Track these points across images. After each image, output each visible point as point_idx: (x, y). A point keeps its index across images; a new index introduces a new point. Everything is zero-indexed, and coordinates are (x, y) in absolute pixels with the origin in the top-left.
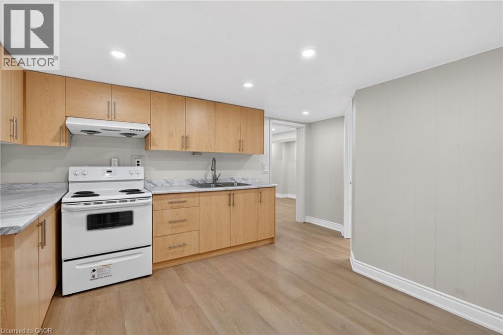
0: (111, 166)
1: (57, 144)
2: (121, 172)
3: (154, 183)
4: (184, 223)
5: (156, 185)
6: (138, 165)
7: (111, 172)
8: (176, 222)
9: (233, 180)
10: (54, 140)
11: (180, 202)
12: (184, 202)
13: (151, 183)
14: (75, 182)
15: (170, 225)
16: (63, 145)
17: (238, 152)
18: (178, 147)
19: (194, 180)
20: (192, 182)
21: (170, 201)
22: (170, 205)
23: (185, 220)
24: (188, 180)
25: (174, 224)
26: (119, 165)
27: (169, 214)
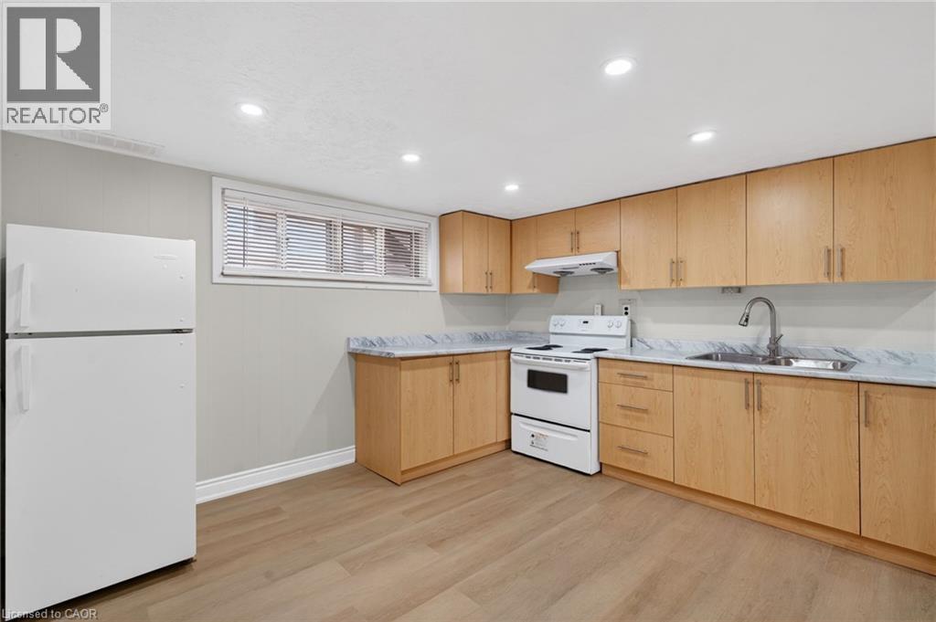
0: (593, 314)
1: (531, 291)
2: (599, 324)
3: (649, 343)
4: (645, 416)
5: (651, 348)
6: (626, 313)
7: (587, 322)
8: (630, 408)
9: (847, 354)
10: (529, 287)
11: (637, 377)
12: (645, 378)
13: (644, 343)
14: (556, 334)
15: (622, 411)
16: (536, 291)
17: (822, 279)
18: (664, 283)
19: (724, 345)
20: (720, 349)
21: (622, 371)
22: (622, 379)
23: (645, 411)
24: (710, 343)
25: (628, 413)
26: (602, 314)
27: (621, 394)
